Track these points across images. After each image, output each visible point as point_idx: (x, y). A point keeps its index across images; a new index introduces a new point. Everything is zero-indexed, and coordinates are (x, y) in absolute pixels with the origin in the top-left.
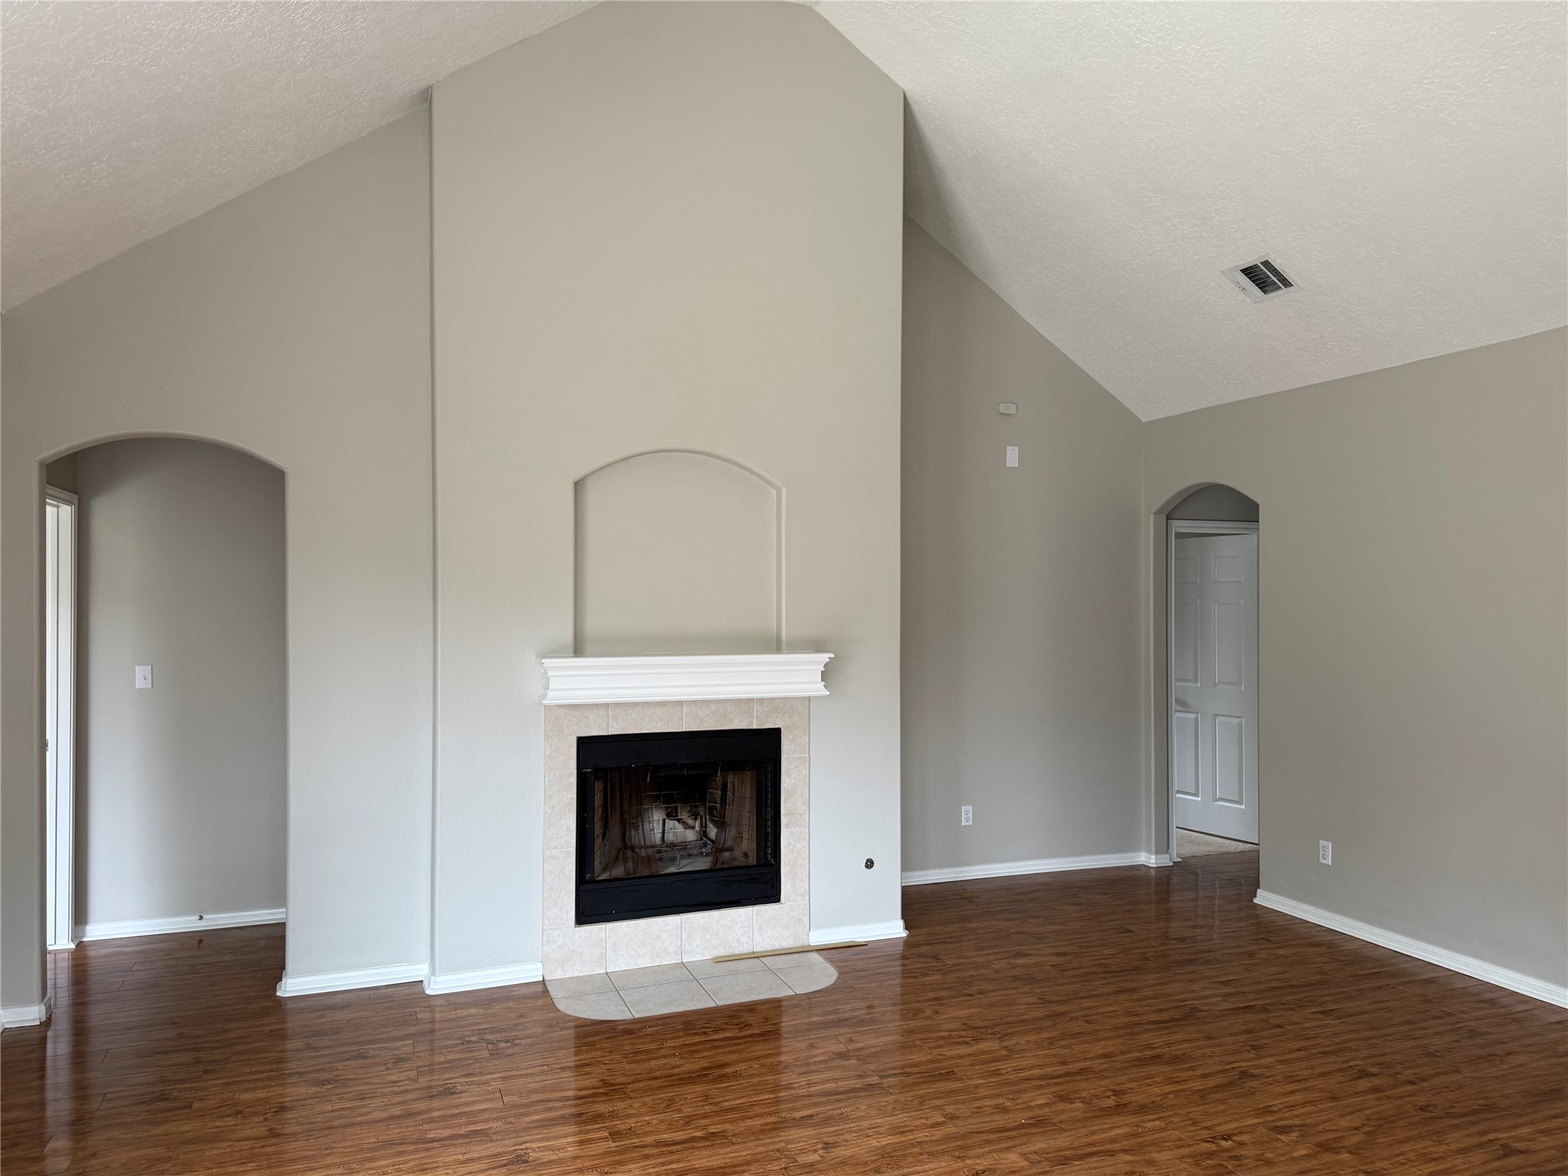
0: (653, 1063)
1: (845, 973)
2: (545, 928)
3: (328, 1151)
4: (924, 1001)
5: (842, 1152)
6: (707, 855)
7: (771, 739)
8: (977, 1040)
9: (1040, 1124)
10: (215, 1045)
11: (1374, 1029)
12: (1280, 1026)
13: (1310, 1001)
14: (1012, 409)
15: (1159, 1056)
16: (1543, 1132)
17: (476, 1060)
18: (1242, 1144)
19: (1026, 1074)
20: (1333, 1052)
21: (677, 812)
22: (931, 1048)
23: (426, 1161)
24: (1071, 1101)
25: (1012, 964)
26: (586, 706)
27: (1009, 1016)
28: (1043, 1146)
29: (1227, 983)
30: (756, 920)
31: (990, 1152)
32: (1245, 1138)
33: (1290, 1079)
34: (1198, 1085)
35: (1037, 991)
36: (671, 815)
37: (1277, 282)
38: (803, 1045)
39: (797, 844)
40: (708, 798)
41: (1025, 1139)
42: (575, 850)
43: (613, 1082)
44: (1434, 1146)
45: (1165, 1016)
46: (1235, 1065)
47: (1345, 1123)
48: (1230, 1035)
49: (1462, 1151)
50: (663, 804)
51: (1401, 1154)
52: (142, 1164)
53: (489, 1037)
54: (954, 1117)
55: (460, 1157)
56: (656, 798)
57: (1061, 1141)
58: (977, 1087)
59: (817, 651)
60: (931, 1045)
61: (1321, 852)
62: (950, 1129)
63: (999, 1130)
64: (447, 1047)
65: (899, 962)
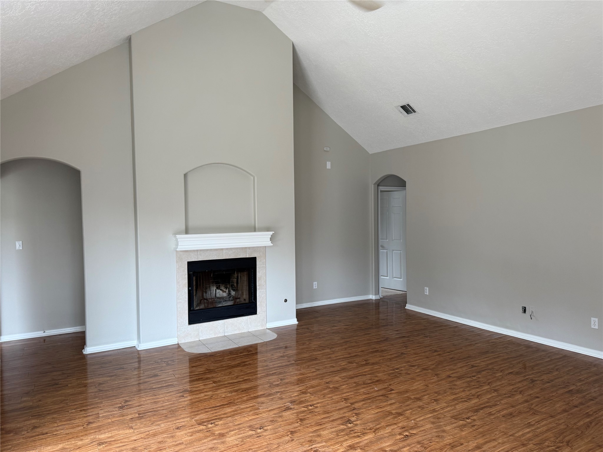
0: (222, 363)
1: (279, 335)
2: (178, 326)
3: (121, 393)
4: (305, 341)
5: (287, 381)
6: (232, 300)
7: (253, 261)
8: (323, 350)
9: (344, 370)
10: (68, 369)
11: (439, 340)
12: (413, 341)
13: (422, 334)
14: (328, 149)
15: (378, 351)
16: (483, 361)
17: (162, 367)
18: (402, 370)
19: (339, 357)
20: (428, 346)
21: (220, 287)
22: (309, 353)
23: (155, 393)
24: (352, 363)
25: (332, 329)
26: (190, 251)
27: (332, 343)
28: (345, 375)
29: (397, 331)
30: (249, 321)
31: (330, 377)
32: (403, 369)
33: (415, 354)
34: (389, 357)
35: (340, 336)
36: (218, 288)
37: (411, 110)
38: (269, 355)
39: (262, 295)
40: (231, 281)
41: (340, 373)
42: (187, 299)
43: (210, 369)
44: (453, 367)
45: (379, 340)
46: (400, 351)
47: (430, 363)
48: (398, 344)
49: (461, 367)
50: (215, 284)
51: (445, 369)
52: (59, 402)
53: (164, 360)
54: (318, 370)
55: (166, 391)
56: (213, 283)
57: (350, 373)
58: (324, 362)
59: (268, 231)
60: (309, 352)
61: (425, 291)
62: (318, 372)
63: (332, 372)
64: (151, 364)
65: (295, 331)
